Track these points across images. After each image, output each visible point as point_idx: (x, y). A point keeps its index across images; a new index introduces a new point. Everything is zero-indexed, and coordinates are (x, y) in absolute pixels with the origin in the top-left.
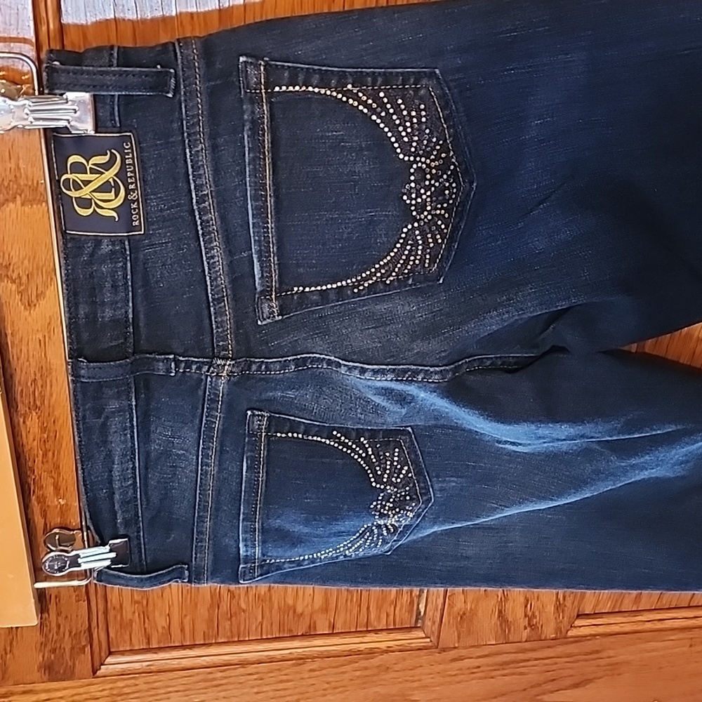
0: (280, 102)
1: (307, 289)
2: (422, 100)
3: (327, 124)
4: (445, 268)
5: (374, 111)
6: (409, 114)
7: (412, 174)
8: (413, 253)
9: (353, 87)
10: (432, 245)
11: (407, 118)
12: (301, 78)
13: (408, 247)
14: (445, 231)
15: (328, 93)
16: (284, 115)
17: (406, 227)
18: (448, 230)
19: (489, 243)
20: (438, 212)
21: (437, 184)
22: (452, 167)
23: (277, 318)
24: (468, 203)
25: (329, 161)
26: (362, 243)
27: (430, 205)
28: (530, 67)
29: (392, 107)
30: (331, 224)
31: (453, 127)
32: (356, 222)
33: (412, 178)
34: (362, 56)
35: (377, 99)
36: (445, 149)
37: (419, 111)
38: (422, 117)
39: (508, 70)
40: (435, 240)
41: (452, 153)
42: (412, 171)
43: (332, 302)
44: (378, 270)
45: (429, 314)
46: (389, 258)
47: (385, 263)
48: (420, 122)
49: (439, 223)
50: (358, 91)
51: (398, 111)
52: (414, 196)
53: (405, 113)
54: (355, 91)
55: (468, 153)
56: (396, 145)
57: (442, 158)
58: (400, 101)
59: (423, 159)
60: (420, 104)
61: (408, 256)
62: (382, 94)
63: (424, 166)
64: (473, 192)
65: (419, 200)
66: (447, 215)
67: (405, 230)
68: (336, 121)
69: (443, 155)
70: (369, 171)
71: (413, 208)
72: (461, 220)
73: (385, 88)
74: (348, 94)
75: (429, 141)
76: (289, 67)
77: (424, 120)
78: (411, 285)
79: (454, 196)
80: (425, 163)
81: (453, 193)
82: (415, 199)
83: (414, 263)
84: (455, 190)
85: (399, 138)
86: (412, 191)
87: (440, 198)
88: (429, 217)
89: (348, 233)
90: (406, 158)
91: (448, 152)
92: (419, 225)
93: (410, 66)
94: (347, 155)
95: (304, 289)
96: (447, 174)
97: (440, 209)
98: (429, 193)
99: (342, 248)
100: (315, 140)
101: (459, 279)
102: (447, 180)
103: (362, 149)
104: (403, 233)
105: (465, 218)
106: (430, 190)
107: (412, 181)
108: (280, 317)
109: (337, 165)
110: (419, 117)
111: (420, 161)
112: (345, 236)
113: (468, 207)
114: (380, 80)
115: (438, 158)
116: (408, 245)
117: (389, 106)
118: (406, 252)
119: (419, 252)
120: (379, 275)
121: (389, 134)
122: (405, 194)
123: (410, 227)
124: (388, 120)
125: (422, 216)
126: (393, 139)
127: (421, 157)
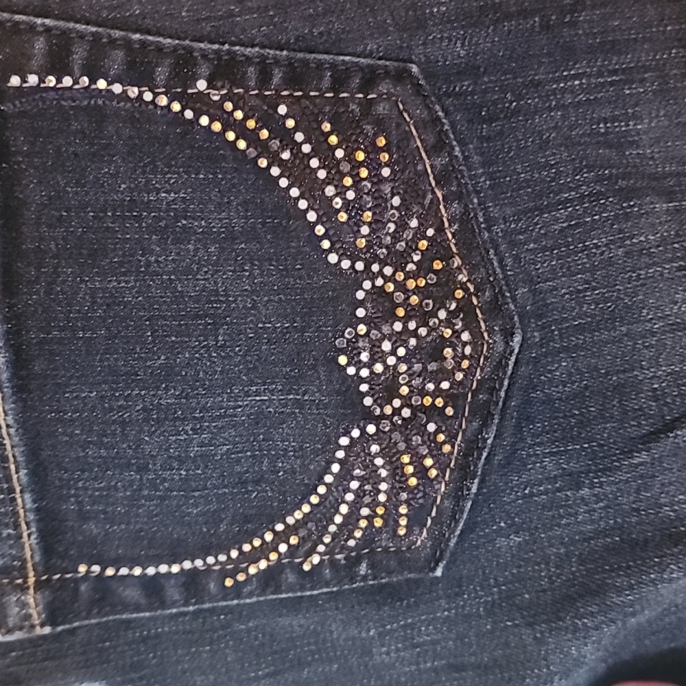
0: (23, 114)
1: (110, 572)
2: (381, 126)
3: (144, 172)
4: (449, 539)
5: (263, 148)
6: (349, 156)
7: (361, 303)
8: (367, 500)
9: (210, 86)
10: (413, 481)
11: (345, 167)
12: (79, 54)
13: (354, 485)
14: (447, 448)
15: (148, 96)
16: (32, 144)
17: (347, 433)
18: (453, 447)
19: (559, 490)
20: (428, 401)
21: (423, 331)
22: (459, 294)
23: (39, 631)
24: (501, 385)
25: (148, 264)
26: (238, 468)
27: (408, 384)
28: (615, 72)
29: (307, 140)
30: (158, 420)
31: (459, 196)
32: (220, 417)
33: (361, 313)
34: (231, 14)
35: (269, 119)
36: (438, 249)
37: (373, 150)
38: (380, 166)
39: (566, 79)
40: (422, 472)
41: (457, 262)
42: (360, 295)
43: (173, 604)
44: (280, 537)
45: (405, 649)
46: (306, 508)
47: (297, 521)
48: (376, 179)
49: (431, 427)
50: (224, 99)
51: (323, 151)
52: (364, 357)
53: (340, 153)
54: (216, 98)
55: (496, 264)
56: (320, 230)
57: (436, 272)
58: (327, 127)
59: (388, 271)
60: (376, 135)
61: (355, 506)
62: (282, 110)
63: (390, 287)
64: (513, 358)
65: (379, 368)
66: (450, 411)
67: (344, 441)
68: (170, 166)
69: (438, 265)
70: (253, 292)
71: (364, 388)
72: (485, 425)
73: (291, 95)
74: (200, 103)
75: (402, 225)
76: (48, 30)
77: (386, 172)
78: (365, 578)
79: (465, 364)
80: (391, 279)
81: (464, 357)
82: (369, 365)
83: (371, 524)
84: (468, 350)
85: (327, 214)
86: (361, 344)
87: (432, 366)
88: (406, 413)
89: (202, 445)
90: (346, 264)
91: (447, 257)
92: (378, 429)
93: (350, 50)
94: (197, 250)
95: (103, 569)
96: (447, 310)
97: (434, 395)
98: (401, 352)
99: (186, 480)
100: (115, 211)
101: (483, 568)
102: (449, 323)
103: (232, 237)
104: (340, 447)
105: (496, 421)
106: (405, 343)
107: (361, 320)
108: (47, 630)
109: (169, 273)
110: (373, 165)
111: (381, 273)
112: (194, 450)
113: (503, 394)
114: (277, 77)
115: (424, 268)
116: (353, 478)
117: (299, 137)
118: (350, 497)
119: (382, 498)
120: (283, 548)
121: (303, 204)
122: (342, 351)
123: (356, 433)
124: (298, 171)
125: (388, 410)
126: (312, 216)
127: (383, 263)
